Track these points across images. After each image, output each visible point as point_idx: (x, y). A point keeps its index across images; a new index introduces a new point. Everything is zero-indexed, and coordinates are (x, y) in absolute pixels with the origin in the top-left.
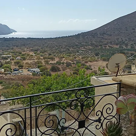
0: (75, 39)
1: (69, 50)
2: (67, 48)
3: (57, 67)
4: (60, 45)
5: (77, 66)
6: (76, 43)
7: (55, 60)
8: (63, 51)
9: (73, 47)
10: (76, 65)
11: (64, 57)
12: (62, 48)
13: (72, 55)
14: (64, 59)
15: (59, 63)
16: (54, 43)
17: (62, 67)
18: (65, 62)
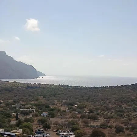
0: (130, 91)
1: (120, 106)
2: (118, 104)
3: (100, 132)
4: (107, 99)
5: (132, 133)
6: (132, 97)
7: (99, 120)
8: (112, 108)
9: (127, 102)
10: (131, 131)
11: (112, 118)
12: (110, 102)
13: (125, 114)
14: (112, 120)
15: (104, 126)
16: (98, 95)
17: (109, 133)
18: (114, 125)
